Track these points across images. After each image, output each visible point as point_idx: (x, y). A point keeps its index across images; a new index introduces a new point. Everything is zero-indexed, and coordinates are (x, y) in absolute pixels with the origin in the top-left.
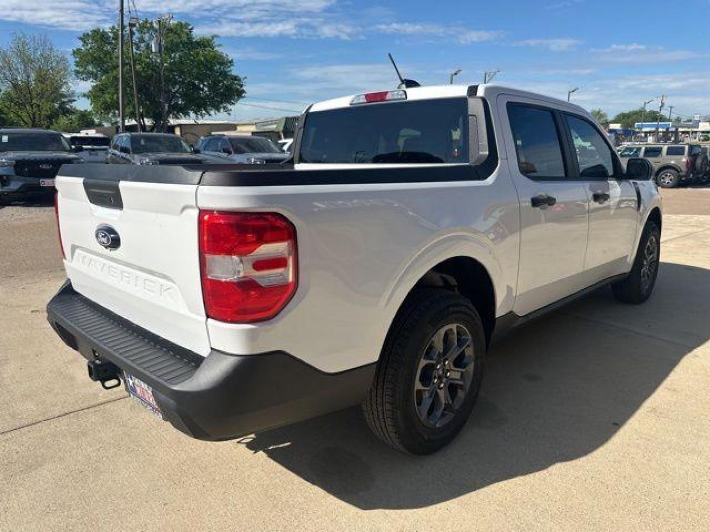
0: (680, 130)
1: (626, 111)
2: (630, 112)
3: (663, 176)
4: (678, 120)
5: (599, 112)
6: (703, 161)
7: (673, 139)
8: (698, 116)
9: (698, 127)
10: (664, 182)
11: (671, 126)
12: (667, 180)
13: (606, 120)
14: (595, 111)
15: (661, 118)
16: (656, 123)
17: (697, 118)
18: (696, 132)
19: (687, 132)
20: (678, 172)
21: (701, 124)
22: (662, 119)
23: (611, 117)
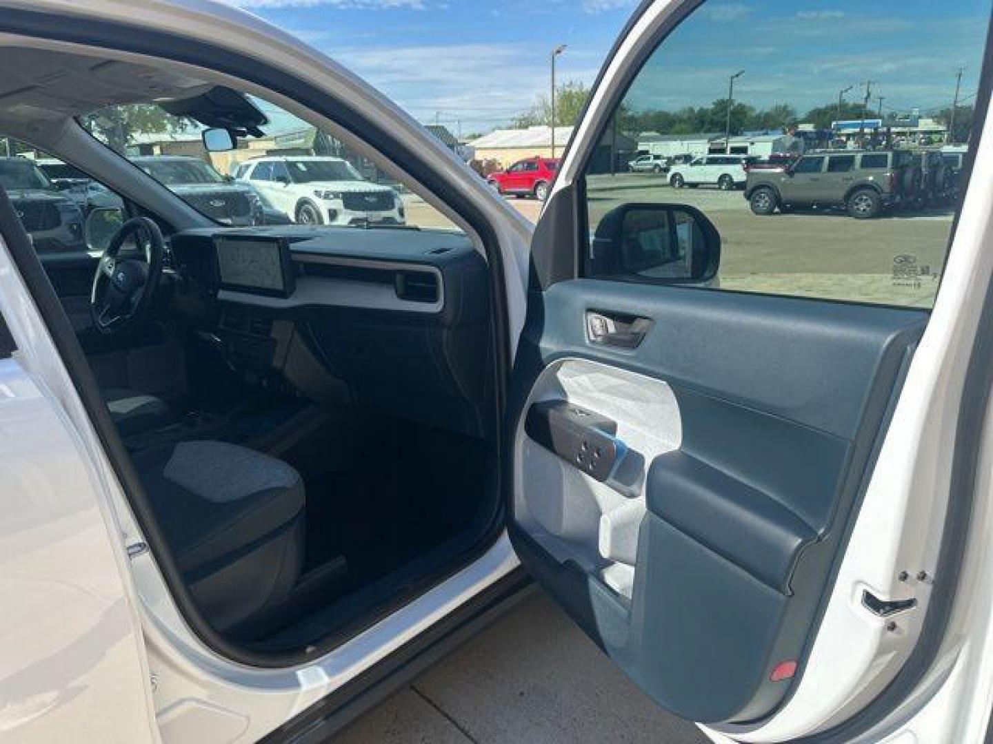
0: (893, 129)
1: (822, 105)
2: (827, 108)
3: (857, 201)
4: (892, 117)
5: (786, 107)
6: (914, 175)
7: (884, 143)
8: (917, 109)
9: (917, 126)
10: (858, 209)
11: (880, 124)
12: (863, 206)
13: (795, 119)
14: (780, 107)
15: (867, 114)
16: (860, 122)
17: (915, 113)
18: (915, 133)
19: (903, 134)
20: (879, 193)
21: (921, 122)
22: (870, 115)
23: (801, 115)
